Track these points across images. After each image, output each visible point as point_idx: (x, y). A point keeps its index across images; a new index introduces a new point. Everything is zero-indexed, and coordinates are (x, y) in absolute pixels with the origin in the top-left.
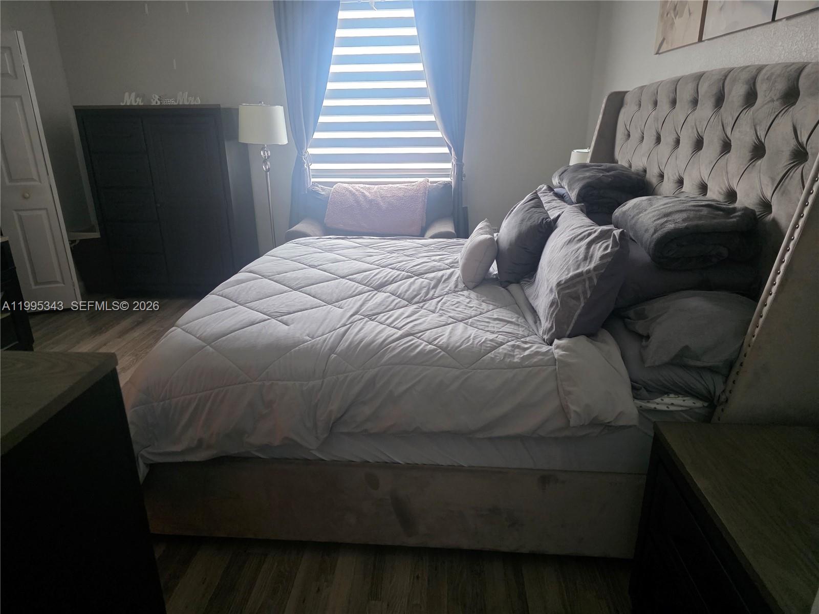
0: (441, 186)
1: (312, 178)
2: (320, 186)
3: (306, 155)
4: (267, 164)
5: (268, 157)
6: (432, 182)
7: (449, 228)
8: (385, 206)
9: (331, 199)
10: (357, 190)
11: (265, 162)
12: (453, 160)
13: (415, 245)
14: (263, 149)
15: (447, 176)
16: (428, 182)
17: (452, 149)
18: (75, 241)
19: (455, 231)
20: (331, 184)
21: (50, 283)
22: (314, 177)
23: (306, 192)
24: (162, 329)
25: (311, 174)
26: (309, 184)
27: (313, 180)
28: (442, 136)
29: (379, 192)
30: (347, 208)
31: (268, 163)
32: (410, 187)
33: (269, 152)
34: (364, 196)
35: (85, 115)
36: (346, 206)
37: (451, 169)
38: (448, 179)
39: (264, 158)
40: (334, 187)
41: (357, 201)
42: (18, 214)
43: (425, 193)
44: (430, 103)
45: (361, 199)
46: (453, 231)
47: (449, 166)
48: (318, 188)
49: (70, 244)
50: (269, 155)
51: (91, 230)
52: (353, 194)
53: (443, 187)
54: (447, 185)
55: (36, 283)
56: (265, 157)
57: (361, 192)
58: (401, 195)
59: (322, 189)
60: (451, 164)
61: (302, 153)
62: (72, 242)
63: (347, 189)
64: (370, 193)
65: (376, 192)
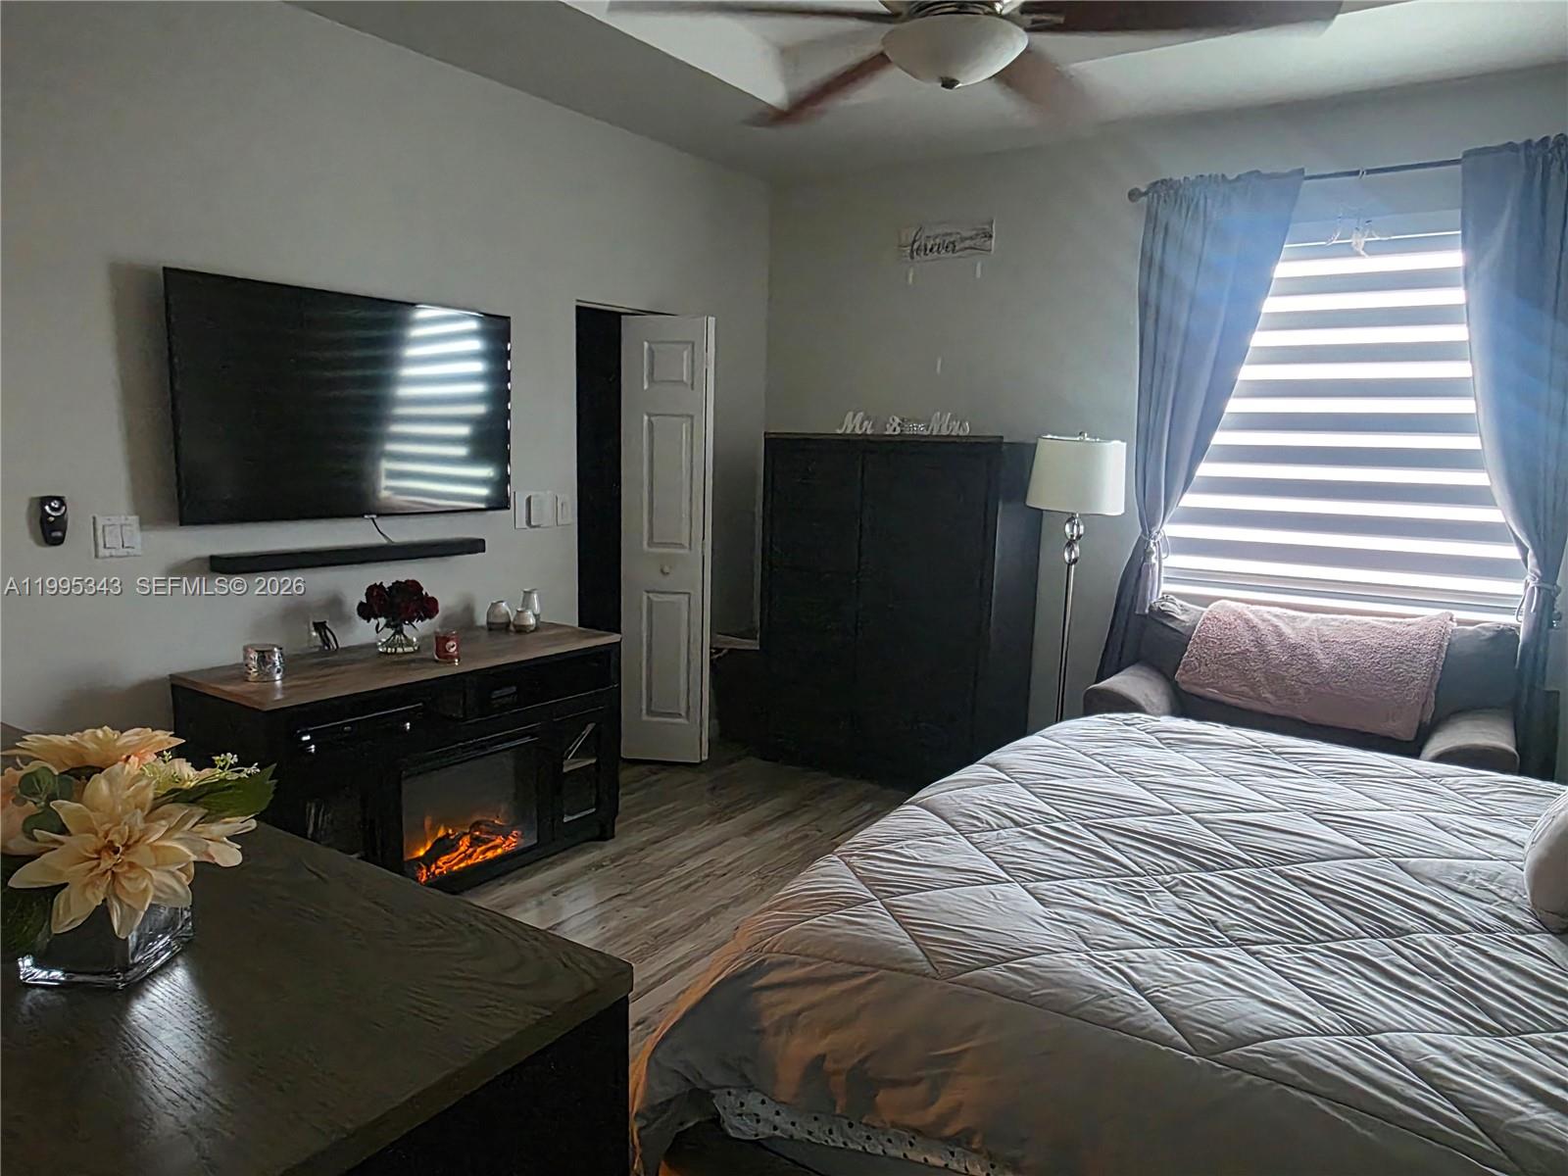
0: (1489, 634)
1: (1165, 582)
2: (1178, 601)
3: (1159, 538)
4: (1072, 549)
5: (1079, 537)
6: (1460, 622)
7: (1498, 736)
8: (1328, 661)
9: (1199, 632)
10: (1264, 621)
11: (1070, 544)
12: (1528, 577)
13: (1398, 769)
14: (1071, 520)
15: (1508, 611)
16: (1451, 619)
17: (1530, 552)
18: (722, 649)
19: (1517, 750)
20: (1206, 601)
21: (670, 715)
22: (1168, 580)
23: (1147, 611)
24: (819, 834)
25: (1163, 575)
26: (1155, 595)
27: (1166, 587)
28: (1504, 521)
29: (1318, 630)
30: (1234, 654)
31: (1077, 548)
32: (1400, 629)
33: (1082, 527)
34: (1280, 634)
35: (779, 447)
36: (1233, 651)
37: (1519, 596)
38: (1509, 620)
39: (1069, 537)
40: (1211, 607)
41: (1259, 643)
42: (648, 598)
43: (1441, 646)
44: (1479, 447)
45: (1272, 641)
46: (1512, 749)
47: (1515, 588)
48: (1175, 608)
49: (711, 654)
50: (1081, 532)
51: (748, 635)
52: (1253, 628)
53: (1492, 639)
54: (1505, 636)
55: (650, 712)
56: (1072, 536)
57: (1272, 625)
58: (1373, 642)
59: (1185, 611)
60: (1522, 585)
61: (1150, 532)
62: (715, 650)
63: (1240, 616)
64: (1294, 628)
65: (1309, 630)
